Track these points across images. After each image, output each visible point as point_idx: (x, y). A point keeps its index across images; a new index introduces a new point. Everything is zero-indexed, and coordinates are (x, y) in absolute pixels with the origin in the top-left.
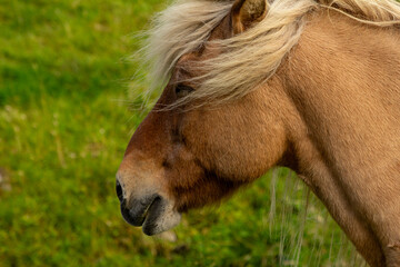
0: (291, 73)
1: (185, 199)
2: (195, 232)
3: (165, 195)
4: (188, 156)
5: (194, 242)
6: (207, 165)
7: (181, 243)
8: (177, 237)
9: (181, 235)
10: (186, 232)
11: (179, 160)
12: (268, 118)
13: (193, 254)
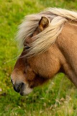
0: (59, 42)
1: (32, 84)
2: (8, 88)
3: (25, 83)
4: (31, 70)
5: (8, 91)
6: (36, 72)
7: (4, 92)
8: (2, 90)
9: (4, 89)
10: (5, 88)
11: (28, 71)
12: (53, 57)
13: (8, 95)
